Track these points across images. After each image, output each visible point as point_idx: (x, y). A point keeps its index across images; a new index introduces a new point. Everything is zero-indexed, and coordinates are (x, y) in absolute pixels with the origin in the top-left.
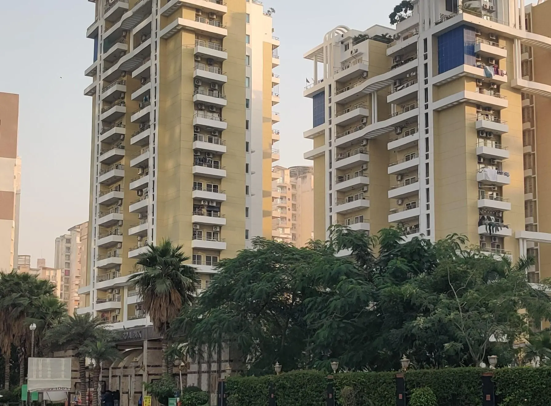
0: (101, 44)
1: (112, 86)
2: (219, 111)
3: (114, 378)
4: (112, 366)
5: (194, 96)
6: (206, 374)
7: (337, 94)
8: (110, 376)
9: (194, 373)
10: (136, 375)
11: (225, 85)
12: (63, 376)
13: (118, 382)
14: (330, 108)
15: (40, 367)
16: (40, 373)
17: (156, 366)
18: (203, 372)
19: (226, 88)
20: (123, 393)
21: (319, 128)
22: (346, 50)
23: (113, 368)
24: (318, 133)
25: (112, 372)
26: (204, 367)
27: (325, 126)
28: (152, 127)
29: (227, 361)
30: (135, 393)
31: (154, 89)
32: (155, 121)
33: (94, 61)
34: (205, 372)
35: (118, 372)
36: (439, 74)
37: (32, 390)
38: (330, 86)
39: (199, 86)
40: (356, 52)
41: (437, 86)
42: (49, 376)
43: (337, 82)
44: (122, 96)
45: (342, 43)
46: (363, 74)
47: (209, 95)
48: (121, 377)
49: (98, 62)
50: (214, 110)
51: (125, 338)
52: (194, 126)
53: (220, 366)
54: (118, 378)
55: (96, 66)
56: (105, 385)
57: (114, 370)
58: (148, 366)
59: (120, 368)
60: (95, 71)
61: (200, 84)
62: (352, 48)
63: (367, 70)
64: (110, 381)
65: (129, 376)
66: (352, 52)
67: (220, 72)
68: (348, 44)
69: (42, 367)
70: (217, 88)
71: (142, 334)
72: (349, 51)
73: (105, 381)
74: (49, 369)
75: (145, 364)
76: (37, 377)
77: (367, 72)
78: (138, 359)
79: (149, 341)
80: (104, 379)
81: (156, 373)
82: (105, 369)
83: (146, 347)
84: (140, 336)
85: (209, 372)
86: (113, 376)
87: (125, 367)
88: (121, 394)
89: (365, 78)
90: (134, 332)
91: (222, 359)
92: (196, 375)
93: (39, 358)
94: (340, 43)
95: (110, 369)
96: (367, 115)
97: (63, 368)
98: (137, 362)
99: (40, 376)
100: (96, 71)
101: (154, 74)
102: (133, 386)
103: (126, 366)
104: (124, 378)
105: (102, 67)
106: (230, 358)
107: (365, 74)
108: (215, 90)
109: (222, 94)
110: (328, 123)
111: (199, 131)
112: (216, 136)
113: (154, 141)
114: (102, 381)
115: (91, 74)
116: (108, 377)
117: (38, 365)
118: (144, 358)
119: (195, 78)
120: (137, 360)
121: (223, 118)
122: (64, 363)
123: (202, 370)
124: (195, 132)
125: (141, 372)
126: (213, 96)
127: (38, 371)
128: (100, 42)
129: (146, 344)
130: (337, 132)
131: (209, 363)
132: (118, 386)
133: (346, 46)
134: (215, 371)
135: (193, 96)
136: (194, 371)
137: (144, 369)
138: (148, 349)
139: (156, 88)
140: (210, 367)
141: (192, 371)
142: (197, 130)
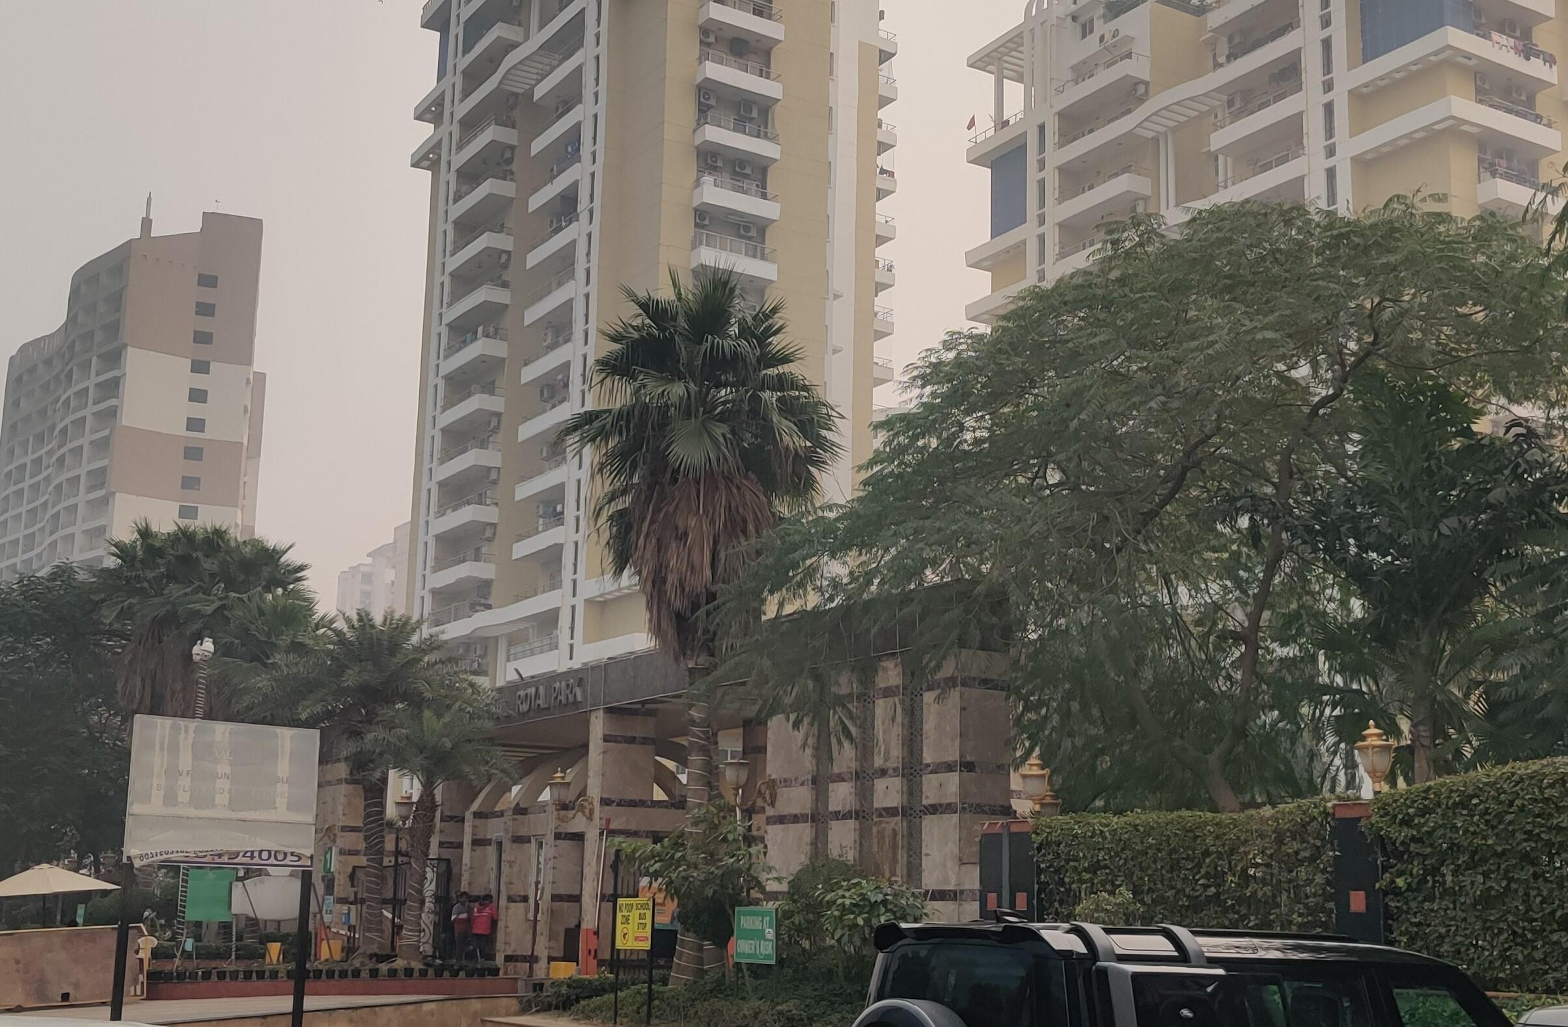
0: (457, 36)
1: (483, 130)
2: (760, 177)
3: (480, 849)
4: (475, 806)
5: (698, 131)
6: (851, 824)
7: (1061, 145)
8: (467, 840)
9: (795, 819)
10: (558, 836)
11: (777, 108)
12: (281, 802)
13: (492, 863)
14: (1042, 184)
15: (185, 761)
16: (185, 782)
17: (633, 804)
18: (837, 815)
19: (779, 115)
20: (511, 899)
21: (1011, 237)
22: (1084, 36)
23: (478, 815)
24: (1007, 251)
25: (474, 827)
26: (841, 795)
27: (1027, 232)
28: (584, 217)
29: (949, 767)
30: (555, 898)
31: (592, 120)
32: (592, 201)
33: (439, 80)
34: (846, 816)
35: (495, 829)
36: (1364, 62)
37: (141, 857)
38: (1042, 128)
39: (710, 107)
40: (1114, 37)
41: (1361, 98)
42: (222, 799)
43: (1061, 115)
44: (508, 155)
45: (1074, 19)
46: (1136, 90)
47: (735, 130)
48: (507, 845)
49: (449, 78)
50: (748, 171)
51: (524, 708)
52: (696, 210)
53: (913, 790)
54: (491, 850)
55: (444, 92)
56: (447, 874)
57: (478, 822)
58: (605, 802)
59: (501, 814)
60: (439, 104)
61: (712, 102)
62: (1100, 27)
63: (1147, 78)
64: (466, 859)
65: (533, 840)
66: (1102, 38)
67: (764, 73)
68: (1092, 21)
69: (194, 757)
70: (755, 114)
71: (584, 692)
72: (1093, 39)
73: (448, 861)
74: (224, 768)
75: (595, 792)
76: (170, 798)
77: (1146, 84)
78: (570, 775)
79: (610, 711)
80: (447, 853)
81: (633, 827)
82: (451, 818)
83: (600, 736)
84: (579, 698)
85: (860, 814)
86: (477, 842)
87: (520, 811)
88: (503, 902)
89: (1141, 101)
90: (557, 685)
91: (928, 758)
92: (805, 831)
93: (182, 722)
94: (1069, 19)
95: (468, 815)
96: (1147, 191)
97: (283, 768)
98: (568, 784)
99: (183, 797)
100: (442, 105)
101: (593, 82)
102: (546, 878)
103: (522, 805)
104: (515, 845)
105: (458, 88)
106: (962, 756)
107: (1141, 89)
108: (751, 120)
109: (769, 130)
110: (1036, 222)
111: (707, 222)
112: (750, 238)
113: (588, 254)
114: (439, 859)
115: (428, 116)
116: (460, 846)
117: (174, 748)
118: (591, 773)
119: (699, 88)
120: (567, 780)
121: (769, 190)
122: (288, 750)
123: (832, 807)
124: (696, 225)
125: (578, 824)
126: (744, 133)
127: (173, 772)
128: (457, 30)
129: (598, 726)
130: (1060, 242)
131: (863, 778)
132: (493, 875)
133: (1084, 26)
134: (891, 812)
135: (694, 131)
136: (796, 810)
137: (592, 811)
138: (607, 739)
139: (596, 116)
140: (864, 792)
141: (786, 811)
142: (704, 219)
